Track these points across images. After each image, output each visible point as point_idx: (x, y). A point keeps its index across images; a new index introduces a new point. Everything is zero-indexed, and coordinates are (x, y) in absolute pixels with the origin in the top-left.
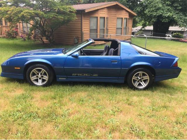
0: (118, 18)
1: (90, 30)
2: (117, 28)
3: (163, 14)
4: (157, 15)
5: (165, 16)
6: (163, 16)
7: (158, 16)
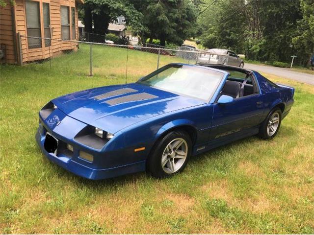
0: (61, 6)
1: (27, 29)
2: (62, 26)
3: (109, 4)
4: (101, 4)
5: (113, 8)
6: (109, 7)
7: (103, 5)
